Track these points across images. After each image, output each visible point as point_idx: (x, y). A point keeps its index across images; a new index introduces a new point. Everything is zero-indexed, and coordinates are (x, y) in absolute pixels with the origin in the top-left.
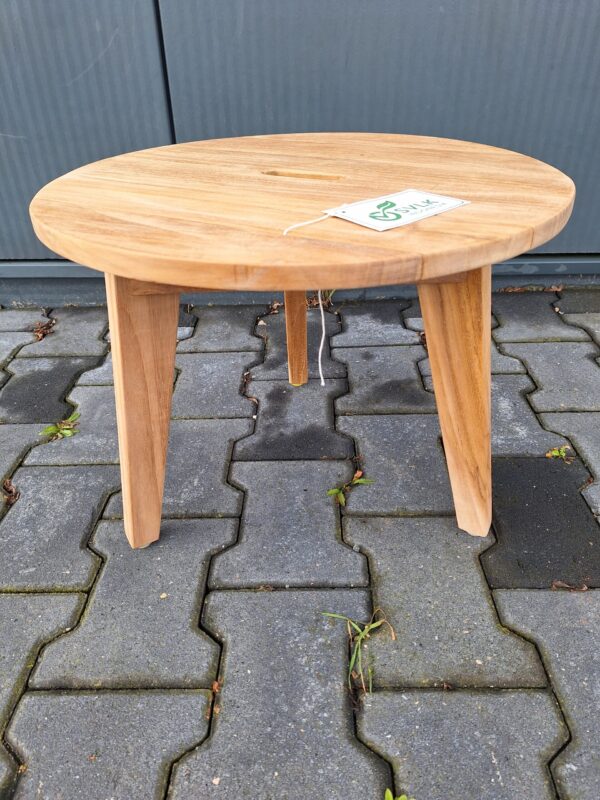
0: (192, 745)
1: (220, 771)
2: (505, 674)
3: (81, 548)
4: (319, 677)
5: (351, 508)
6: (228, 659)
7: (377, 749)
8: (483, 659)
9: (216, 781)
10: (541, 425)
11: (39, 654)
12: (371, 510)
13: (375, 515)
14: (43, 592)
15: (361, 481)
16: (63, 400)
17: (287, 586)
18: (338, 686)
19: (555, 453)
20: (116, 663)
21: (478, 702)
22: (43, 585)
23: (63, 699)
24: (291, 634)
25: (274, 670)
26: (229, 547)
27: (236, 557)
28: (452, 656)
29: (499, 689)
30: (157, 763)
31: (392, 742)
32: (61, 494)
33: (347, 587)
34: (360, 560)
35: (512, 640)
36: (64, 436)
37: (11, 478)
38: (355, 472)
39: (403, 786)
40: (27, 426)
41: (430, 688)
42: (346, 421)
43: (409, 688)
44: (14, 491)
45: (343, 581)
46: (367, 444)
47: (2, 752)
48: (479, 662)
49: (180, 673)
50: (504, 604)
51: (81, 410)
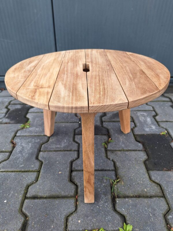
0: (72, 212)
1: (80, 219)
2: (153, 193)
3: (36, 159)
4: (104, 194)
5: (109, 148)
6: (79, 190)
7: (121, 213)
8: (147, 189)
9: (79, 221)
10: (159, 125)
11: (28, 188)
12: (114, 149)
13: (116, 151)
14: (26, 172)
15: (111, 141)
16: (25, 117)
18: (109, 197)
19: (163, 133)
20: (49, 191)
21: (146, 200)
22: (26, 170)
23: (36, 200)
26: (76, 159)
27: (78, 162)
28: (138, 188)
29: (151, 197)
30: (63, 216)
31: (124, 211)
32: (28, 144)
33: (109, 170)
34: (112, 163)
35: (154, 184)
36: (27, 128)
38: (109, 138)
39: (128, 222)
40: (16, 125)
41: (133, 197)
42: (105, 124)
43: (128, 197)
44: (15, 143)
45: (108, 168)
46: (112, 130)
47: (21, 214)
48: (146, 190)
49: (67, 193)
50: (151, 175)
51: (30, 120)
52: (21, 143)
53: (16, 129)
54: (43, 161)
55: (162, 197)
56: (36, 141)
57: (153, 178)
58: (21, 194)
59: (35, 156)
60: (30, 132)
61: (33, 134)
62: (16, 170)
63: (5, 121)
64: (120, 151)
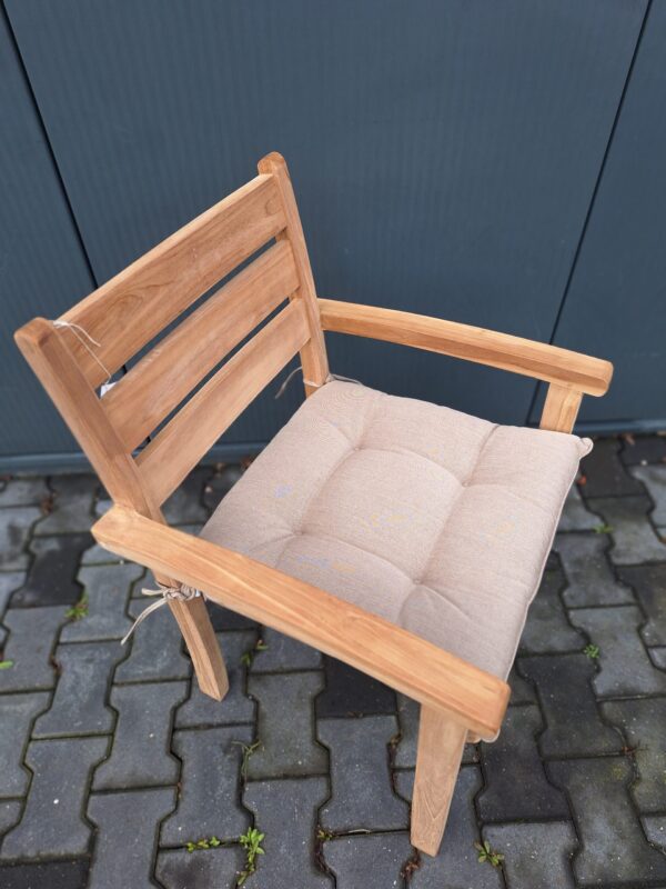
0: (169, 814)
1: (181, 825)
2: (310, 768)
3: (105, 706)
4: (226, 776)
5: (253, 669)
6: (185, 769)
7: (248, 809)
8: (302, 761)
9: (180, 829)
11: (94, 772)
12: (263, 670)
13: (266, 673)
14: (89, 736)
15: (261, 647)
16: (75, 580)
17: (215, 725)
18: (234, 781)
20: (131, 777)
22: (88, 731)
23: (110, 796)
24: (215, 754)
25: (205, 775)
26: (185, 701)
27: (188, 709)
28: (288, 760)
29: (305, 777)
30: (154, 822)
31: (255, 805)
32: (87, 667)
34: (253, 705)
35: (318, 749)
36: (81, 617)
37: (54, 654)
38: (258, 640)
39: (256, 824)
40: (56, 608)
41: (277, 778)
43: (266, 779)
44: (58, 665)
45: (243, 719)
47: (85, 823)
48: (300, 763)
49: (162, 778)
50: (319, 729)
51: (88, 591)
52: (73, 666)
53: (56, 624)
54: (119, 708)
55: (324, 775)
56: (104, 657)
57: (320, 737)
58: (81, 786)
59: (102, 699)
60: (89, 630)
61: (95, 637)
62: (68, 733)
63: (29, 597)
64: (274, 673)
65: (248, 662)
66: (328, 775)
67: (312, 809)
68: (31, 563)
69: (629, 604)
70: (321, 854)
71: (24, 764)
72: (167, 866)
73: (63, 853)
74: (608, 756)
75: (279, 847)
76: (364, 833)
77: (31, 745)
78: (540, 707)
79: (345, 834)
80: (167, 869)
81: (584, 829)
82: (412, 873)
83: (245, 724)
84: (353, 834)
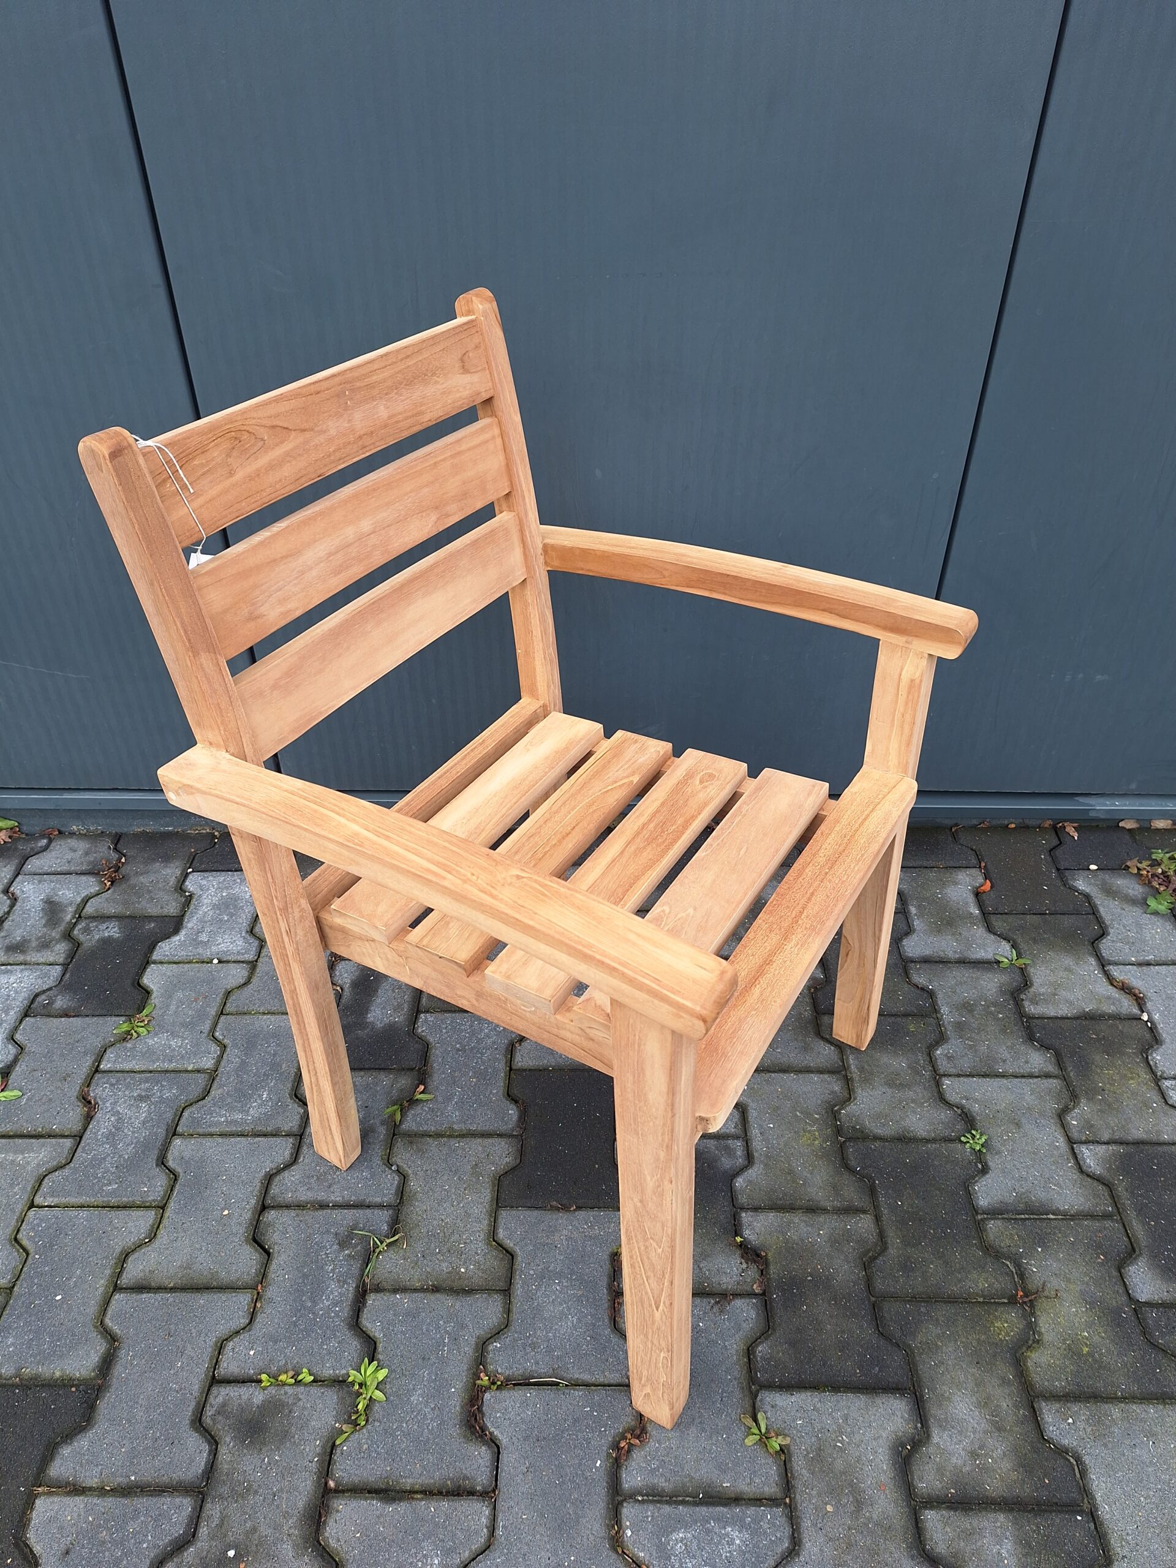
0: (238, 1329)
1: (255, 1347)
2: (478, 1279)
3: (157, 1165)
4: (339, 1281)
5: (404, 1127)
6: (273, 1266)
7: (368, 1332)
8: (466, 1268)
9: (252, 1353)
11: (125, 1260)
12: (421, 1129)
13: (423, 1135)
14: (125, 1207)
15: (422, 1096)
16: (138, 983)
17: (330, 1205)
18: (351, 1288)
20: (185, 1269)
21: (449, 1301)
22: (125, 1200)
23: (145, 1296)
24: (325, 1247)
25: (305, 1276)
26: (287, 1166)
27: (291, 1177)
28: (444, 1265)
29: (470, 1292)
30: (212, 1340)
31: (380, 1328)
32: (137, 1107)
34: (397, 1180)
35: (495, 1252)
36: (138, 1035)
37: (88, 1086)
38: (418, 1086)
40: (101, 1020)
41: (421, 1290)
42: (426, 1021)
43: (404, 1290)
44: (93, 1102)
45: (378, 1200)
46: (440, 1052)
47: (101, 1333)
48: (463, 1270)
49: (233, 1277)
50: (501, 1222)
51: (155, 999)
52: (115, 1103)
53: (97, 1043)
54: (179, 1170)
55: (500, 1291)
56: (167, 1095)
57: (501, 1234)
58: (102, 1278)
59: (154, 1155)
60: (150, 1053)
61: (156, 1065)
62: (92, 1200)
63: (60, 1003)
64: (438, 1135)
65: (398, 1117)
66: (507, 1292)
67: (473, 1341)
68: (72, 955)
69: (1047, 1076)
70: (480, 1409)
71: (16, 1239)
72: (224, 1405)
73: (58, 1374)
74: (990, 1302)
75: (409, 1393)
76: (557, 1384)
77: (32, 1213)
78: (878, 1219)
79: (525, 1382)
80: (222, 1410)
81: (935, 1412)
82: (629, 1451)
83: (380, 1206)
84: (535, 1384)
